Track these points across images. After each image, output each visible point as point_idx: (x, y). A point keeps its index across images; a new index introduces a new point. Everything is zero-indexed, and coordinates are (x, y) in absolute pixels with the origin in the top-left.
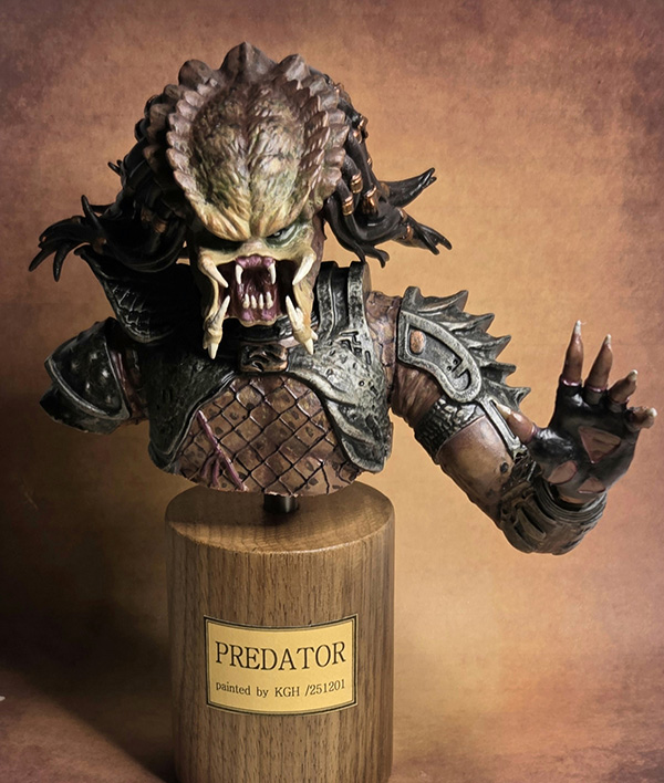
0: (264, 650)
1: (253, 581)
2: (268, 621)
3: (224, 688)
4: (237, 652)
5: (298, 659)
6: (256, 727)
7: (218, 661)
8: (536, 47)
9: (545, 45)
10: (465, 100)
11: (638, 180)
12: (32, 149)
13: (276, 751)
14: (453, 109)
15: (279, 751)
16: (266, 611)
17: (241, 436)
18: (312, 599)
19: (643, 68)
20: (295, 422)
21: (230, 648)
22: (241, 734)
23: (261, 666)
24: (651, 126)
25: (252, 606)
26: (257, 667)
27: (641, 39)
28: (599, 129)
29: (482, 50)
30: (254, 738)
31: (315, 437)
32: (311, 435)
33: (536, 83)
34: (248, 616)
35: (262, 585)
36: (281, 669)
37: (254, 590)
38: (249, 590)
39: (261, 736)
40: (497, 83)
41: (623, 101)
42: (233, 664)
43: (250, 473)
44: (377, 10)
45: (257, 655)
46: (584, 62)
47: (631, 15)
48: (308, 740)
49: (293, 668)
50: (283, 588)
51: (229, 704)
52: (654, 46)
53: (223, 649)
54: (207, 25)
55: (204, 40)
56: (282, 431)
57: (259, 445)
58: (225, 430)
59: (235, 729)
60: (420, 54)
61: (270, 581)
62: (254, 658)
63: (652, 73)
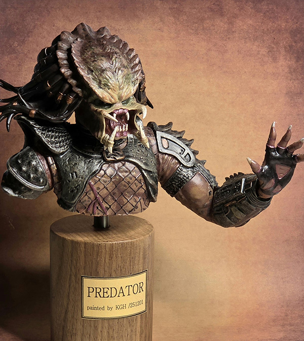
0: (111, 288)
1: (107, 256)
2: (113, 274)
3: (91, 308)
4: (98, 290)
5: (126, 291)
6: (106, 325)
7: (89, 296)
8: (246, 23)
9: (250, 22)
10: (214, 45)
11: (293, 82)
12: (19, 65)
13: (115, 335)
14: (209, 50)
15: (117, 335)
16: (113, 270)
17: (107, 190)
18: (132, 262)
19: (294, 33)
20: (130, 181)
21: (95, 289)
22: (99, 330)
23: (110, 296)
24: (298, 59)
25: (106, 268)
26: (108, 297)
27: (293, 20)
28: (275, 60)
29: (222, 24)
30: (105, 331)
31: (138, 187)
32: (137, 186)
33: (246, 39)
34: (105, 273)
35: (111, 258)
36: (119, 296)
37: (107, 261)
38: (105, 261)
39: (109, 329)
40: (229, 38)
41: (285, 48)
42: (96, 297)
43: (110, 206)
44: (175, 6)
45: (108, 291)
46: (268, 30)
47: (288, 9)
48: (129, 329)
49: (124, 296)
50: (120, 259)
51: (94, 316)
52: (299, 23)
53: (91, 290)
54: (100, 12)
55: (98, 18)
56: (125, 186)
57: (114, 194)
58: (101, 188)
59: (96, 328)
60: (194, 25)
61: (115, 256)
62: (107, 292)
63: (298, 35)
